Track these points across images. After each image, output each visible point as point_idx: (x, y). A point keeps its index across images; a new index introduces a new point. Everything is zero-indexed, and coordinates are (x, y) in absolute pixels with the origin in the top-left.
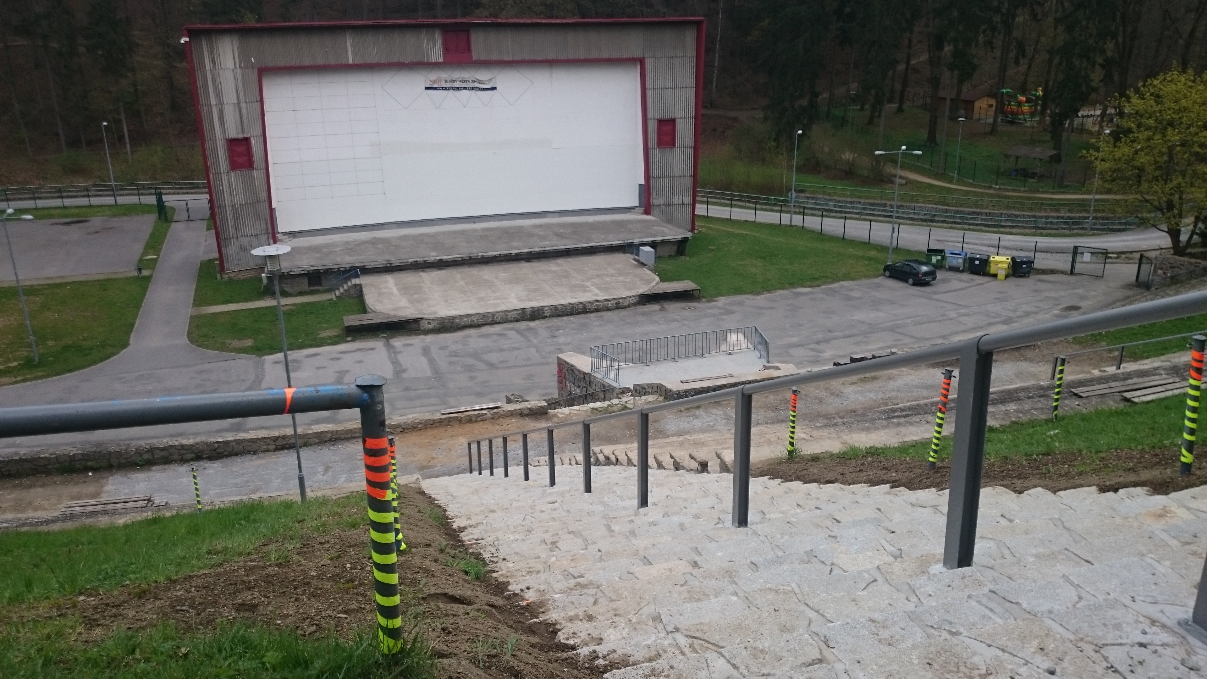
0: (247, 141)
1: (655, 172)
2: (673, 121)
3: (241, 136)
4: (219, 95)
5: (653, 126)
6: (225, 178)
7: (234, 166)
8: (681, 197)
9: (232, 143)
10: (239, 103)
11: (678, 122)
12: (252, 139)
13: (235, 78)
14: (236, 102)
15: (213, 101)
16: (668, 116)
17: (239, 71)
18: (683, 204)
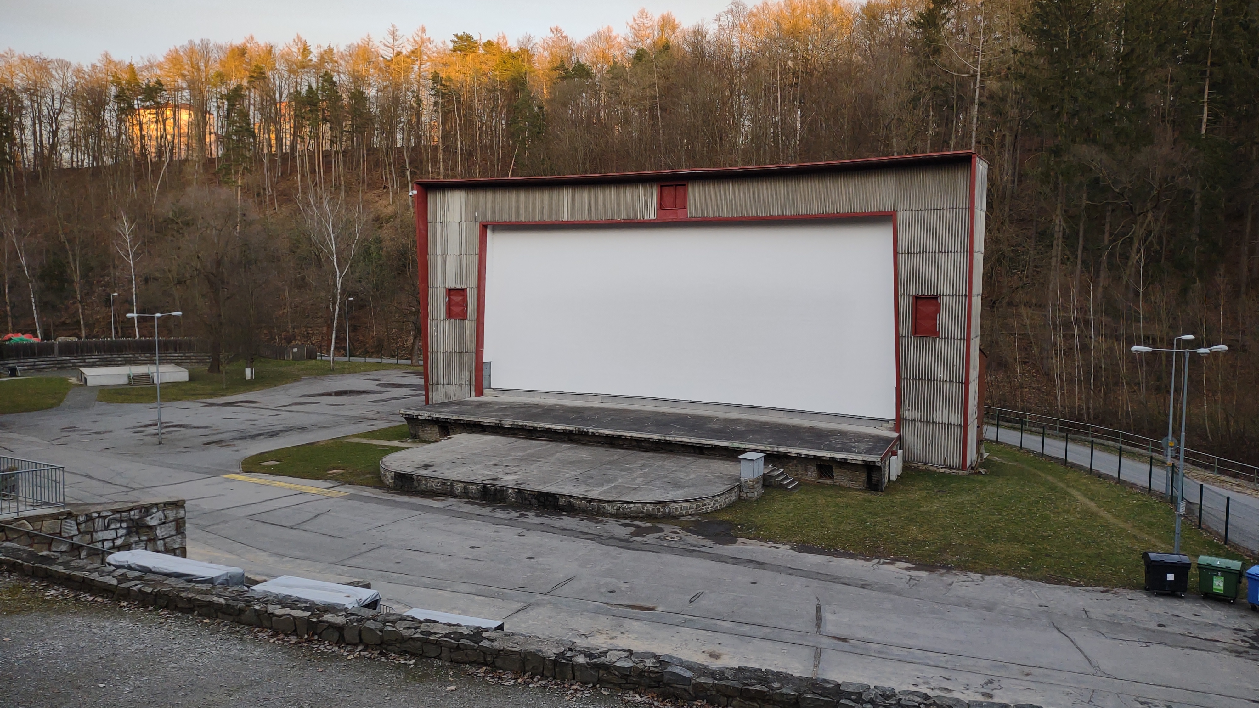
0: (463, 291)
1: (910, 371)
2: (934, 299)
3: (458, 286)
4: (444, 246)
5: (906, 304)
6: (440, 324)
7: (450, 315)
8: (946, 413)
9: (450, 291)
10: (460, 254)
11: (945, 303)
12: (468, 289)
13: (460, 231)
14: (458, 253)
15: (439, 252)
16: (929, 291)
17: (463, 224)
18: (950, 424)
